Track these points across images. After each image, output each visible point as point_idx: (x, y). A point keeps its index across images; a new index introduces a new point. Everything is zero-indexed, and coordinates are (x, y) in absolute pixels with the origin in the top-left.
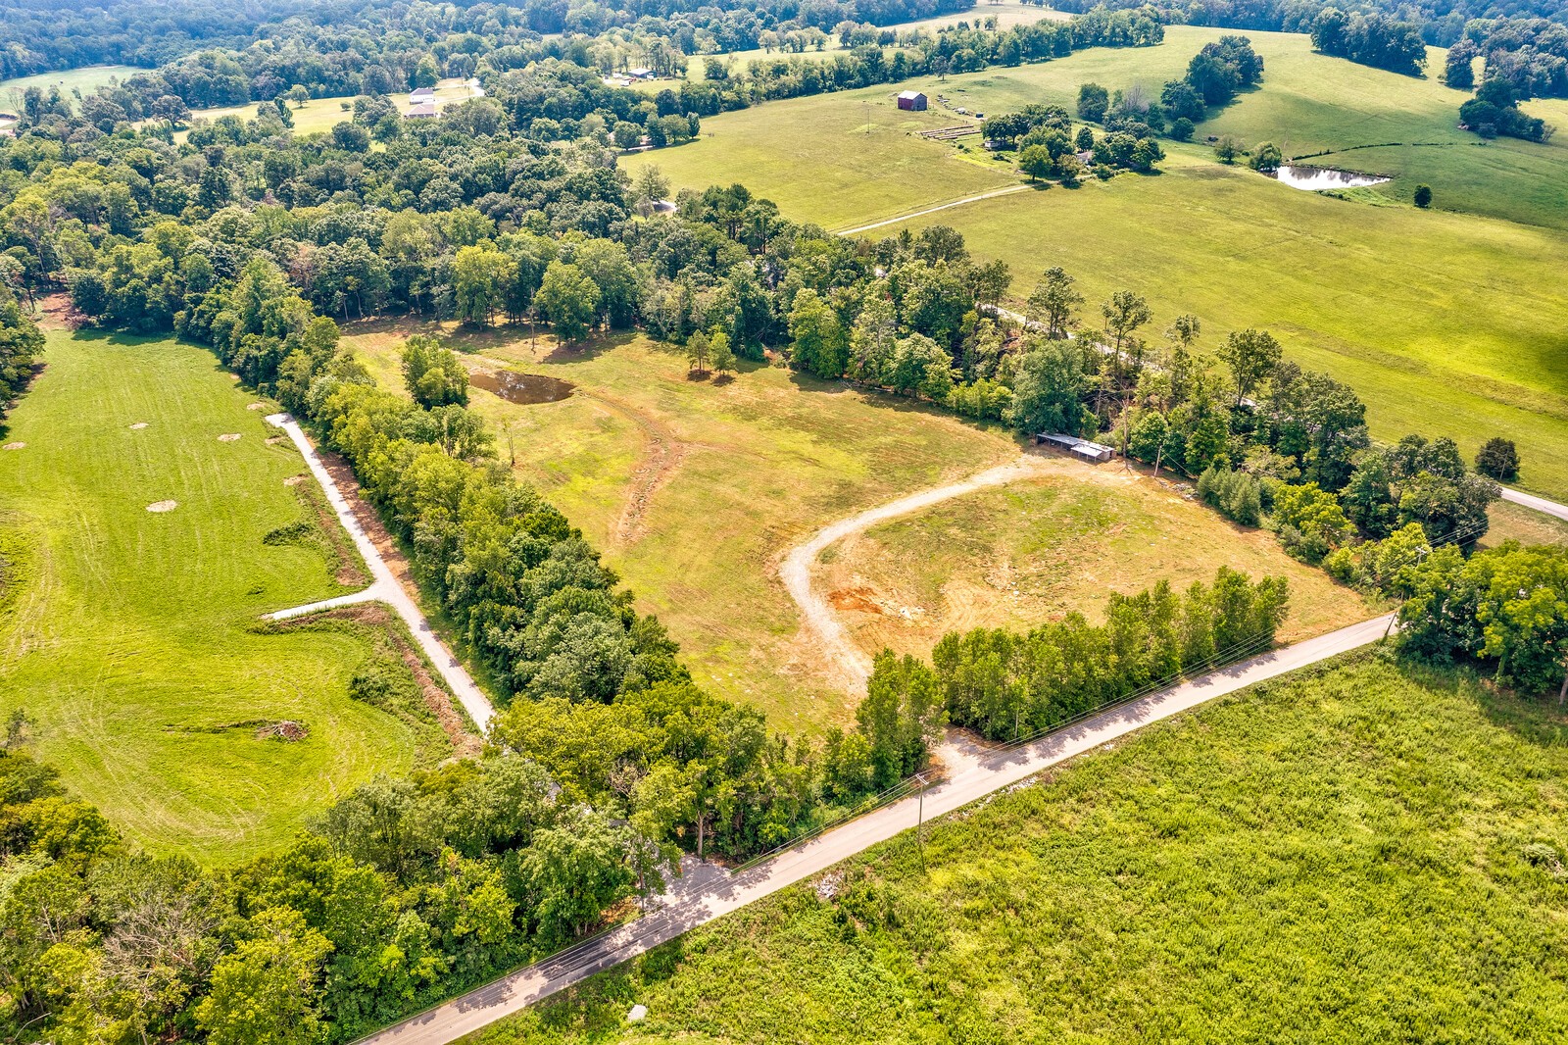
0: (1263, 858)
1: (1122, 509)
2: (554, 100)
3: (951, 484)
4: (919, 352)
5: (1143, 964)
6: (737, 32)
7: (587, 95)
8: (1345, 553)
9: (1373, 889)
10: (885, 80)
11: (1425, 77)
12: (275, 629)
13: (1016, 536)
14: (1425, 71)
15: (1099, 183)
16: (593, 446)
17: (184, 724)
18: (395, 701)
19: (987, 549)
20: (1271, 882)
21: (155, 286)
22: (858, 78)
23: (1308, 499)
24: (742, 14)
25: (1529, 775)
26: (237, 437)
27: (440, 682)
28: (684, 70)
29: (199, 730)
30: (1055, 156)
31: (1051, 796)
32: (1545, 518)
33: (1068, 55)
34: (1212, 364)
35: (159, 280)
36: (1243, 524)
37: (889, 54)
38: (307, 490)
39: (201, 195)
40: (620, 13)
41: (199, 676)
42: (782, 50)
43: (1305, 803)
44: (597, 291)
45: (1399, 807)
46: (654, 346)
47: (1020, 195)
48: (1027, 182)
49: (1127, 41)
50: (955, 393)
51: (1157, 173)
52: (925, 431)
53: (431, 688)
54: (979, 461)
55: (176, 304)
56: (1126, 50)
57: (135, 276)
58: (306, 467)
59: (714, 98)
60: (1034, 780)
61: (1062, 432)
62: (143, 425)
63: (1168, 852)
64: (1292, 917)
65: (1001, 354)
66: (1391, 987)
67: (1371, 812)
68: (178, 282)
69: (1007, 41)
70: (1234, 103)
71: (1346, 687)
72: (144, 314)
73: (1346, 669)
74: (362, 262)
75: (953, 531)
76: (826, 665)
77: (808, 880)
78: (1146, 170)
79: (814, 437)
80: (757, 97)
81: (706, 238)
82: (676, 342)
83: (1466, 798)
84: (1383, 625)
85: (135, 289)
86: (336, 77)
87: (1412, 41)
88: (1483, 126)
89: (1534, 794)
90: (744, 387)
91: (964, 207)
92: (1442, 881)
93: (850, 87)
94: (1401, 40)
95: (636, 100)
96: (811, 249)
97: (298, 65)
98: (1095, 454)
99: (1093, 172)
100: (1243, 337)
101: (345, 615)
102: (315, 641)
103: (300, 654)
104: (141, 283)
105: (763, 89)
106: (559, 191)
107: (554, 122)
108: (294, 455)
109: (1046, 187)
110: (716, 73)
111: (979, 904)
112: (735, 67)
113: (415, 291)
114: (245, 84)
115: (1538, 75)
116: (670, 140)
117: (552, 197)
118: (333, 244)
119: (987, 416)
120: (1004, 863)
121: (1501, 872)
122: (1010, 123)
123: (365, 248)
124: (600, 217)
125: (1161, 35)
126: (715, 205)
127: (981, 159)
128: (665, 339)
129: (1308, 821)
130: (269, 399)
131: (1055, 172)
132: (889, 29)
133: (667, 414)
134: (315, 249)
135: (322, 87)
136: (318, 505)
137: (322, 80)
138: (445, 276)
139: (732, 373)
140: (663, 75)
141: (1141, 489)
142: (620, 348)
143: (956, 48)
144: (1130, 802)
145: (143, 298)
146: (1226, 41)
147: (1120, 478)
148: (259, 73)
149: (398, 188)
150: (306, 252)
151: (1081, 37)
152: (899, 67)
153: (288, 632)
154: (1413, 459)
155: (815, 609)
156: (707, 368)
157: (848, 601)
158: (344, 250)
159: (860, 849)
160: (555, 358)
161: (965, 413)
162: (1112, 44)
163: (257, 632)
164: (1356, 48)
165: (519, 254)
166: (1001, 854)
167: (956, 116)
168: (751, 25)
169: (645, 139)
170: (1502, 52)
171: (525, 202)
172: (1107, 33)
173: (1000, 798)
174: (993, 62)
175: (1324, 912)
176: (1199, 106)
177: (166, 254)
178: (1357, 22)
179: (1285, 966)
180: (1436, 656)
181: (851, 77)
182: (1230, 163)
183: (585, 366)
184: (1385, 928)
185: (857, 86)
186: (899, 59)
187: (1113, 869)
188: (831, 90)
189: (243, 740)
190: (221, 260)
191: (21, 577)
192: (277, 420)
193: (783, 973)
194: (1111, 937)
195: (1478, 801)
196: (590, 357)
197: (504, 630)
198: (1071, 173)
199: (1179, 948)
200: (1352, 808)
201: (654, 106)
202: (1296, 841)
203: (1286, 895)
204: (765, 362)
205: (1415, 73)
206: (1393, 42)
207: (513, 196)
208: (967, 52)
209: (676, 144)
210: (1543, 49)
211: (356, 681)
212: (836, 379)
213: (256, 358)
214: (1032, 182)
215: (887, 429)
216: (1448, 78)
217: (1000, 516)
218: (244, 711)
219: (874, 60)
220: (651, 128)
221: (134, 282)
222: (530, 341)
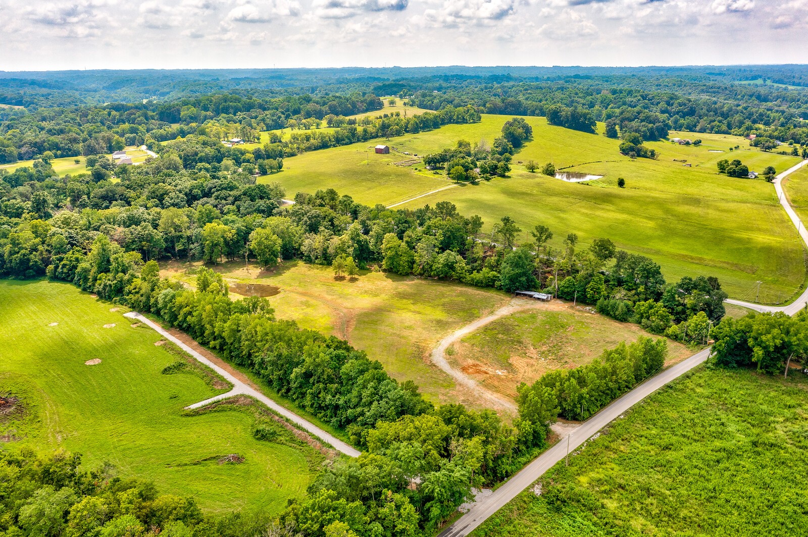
0: (710, 452)
1: (567, 319)
2: (203, 154)
3: (487, 316)
4: (451, 259)
5: (687, 501)
6: (273, 121)
7: (219, 152)
8: (674, 328)
9: (758, 458)
10: (359, 141)
11: (597, 134)
12: (196, 413)
13: (529, 335)
14: (596, 131)
15: (486, 182)
16: (306, 314)
17: (176, 463)
18: (282, 438)
19: (520, 342)
20: (718, 462)
21: (34, 253)
22: (347, 140)
23: (651, 307)
24: (274, 113)
25: (790, 407)
26: (114, 325)
27: (299, 427)
28: (258, 139)
29: (186, 465)
30: (466, 170)
31: (610, 439)
32: (740, 308)
33: (439, 128)
34: (588, 253)
35: (36, 250)
36: (622, 321)
37: (360, 129)
38: (169, 346)
39: (33, 207)
40: (208, 113)
41: (169, 440)
42: (299, 129)
43: (713, 429)
44: (280, 241)
45: (749, 425)
46: (310, 267)
47: (455, 189)
48: (455, 183)
49: (464, 121)
50: (468, 277)
51: (509, 177)
52: (461, 294)
53: (296, 430)
54: (493, 305)
55: (47, 262)
56: (465, 125)
57: (23, 248)
58: (162, 336)
59: (281, 151)
60: (599, 434)
61: (527, 290)
62: (55, 324)
63: (670, 455)
64: (735, 473)
65: (485, 257)
66: (787, 494)
67: (740, 428)
68: (47, 250)
69: (412, 122)
70: (524, 146)
71: (701, 381)
72: (29, 268)
73: (698, 374)
74: (150, 235)
75: (500, 336)
76: (478, 399)
77: (528, 489)
78: (503, 176)
79: (412, 301)
80: (301, 151)
81: (327, 214)
82: (320, 264)
83: (772, 418)
84: (705, 355)
85: (24, 255)
86: (67, 147)
87: (590, 119)
88: (631, 153)
89: (795, 414)
90: (364, 282)
91: (432, 195)
92: (782, 452)
93: (343, 144)
94: (585, 119)
95: (243, 153)
96: (384, 216)
97: (44, 142)
98: (545, 298)
99: (483, 177)
100: (600, 241)
101: (230, 403)
102: (222, 416)
103: (216, 423)
104: (27, 252)
105: (302, 146)
106: (240, 196)
107: (207, 165)
108: (151, 331)
109: (464, 185)
110: (274, 140)
111: (607, 487)
112: (284, 137)
113: (179, 247)
114: (15, 152)
115: (644, 132)
116: (269, 171)
117: (237, 199)
118: (134, 226)
119: (488, 285)
120: (606, 469)
121: (800, 444)
122: (438, 157)
123: (150, 227)
124: (269, 207)
125: (480, 118)
126: (322, 198)
127: (428, 174)
128: (314, 263)
129: (719, 436)
130: (120, 306)
131: (467, 178)
132: (352, 117)
133: (334, 297)
134: (124, 229)
135: (59, 152)
136: (180, 353)
137: (58, 149)
138: (199, 239)
139: (356, 276)
140: (248, 141)
141: (571, 311)
142: (293, 269)
143: (389, 126)
144: (643, 438)
145: (29, 260)
146: (515, 120)
147: (559, 307)
148: (22, 146)
149: (148, 199)
150: (120, 231)
151: (443, 120)
152: (365, 135)
153: (205, 414)
154: (688, 286)
155: (458, 375)
156: (343, 274)
157: (471, 370)
158: (139, 228)
159: (544, 472)
160: (261, 276)
161: (478, 285)
162: (457, 123)
163: (187, 415)
164: (566, 122)
165: (235, 226)
166: (604, 466)
167: (404, 155)
168: (280, 117)
169: (257, 171)
170: (626, 122)
171: (224, 202)
172: (455, 117)
173: (589, 443)
174: (407, 132)
175: (745, 469)
176: (510, 148)
177: (37, 237)
178: (566, 111)
179: (743, 492)
180: (730, 365)
181: (344, 140)
182: (533, 172)
183: (280, 278)
184: (772, 472)
185: (346, 144)
186: (365, 131)
187: (653, 465)
188: (334, 146)
189: (212, 466)
190: (71, 237)
191: (33, 404)
192: (132, 315)
193: (539, 529)
194: (668, 493)
195: (777, 419)
196: (280, 274)
197: (334, 396)
198: (474, 178)
199: (699, 492)
200: (732, 428)
201: (252, 156)
202: (718, 444)
203: (727, 465)
204: (369, 270)
205: (593, 132)
206: (582, 119)
207: (216, 199)
208: (395, 127)
209: (272, 173)
210: (642, 121)
211: (257, 431)
212: (407, 274)
213: (110, 286)
214: (458, 183)
215: (443, 296)
216: (607, 134)
217: (517, 328)
218: (206, 454)
219: (353, 132)
220: (260, 166)
221: (23, 251)
222: (245, 268)
